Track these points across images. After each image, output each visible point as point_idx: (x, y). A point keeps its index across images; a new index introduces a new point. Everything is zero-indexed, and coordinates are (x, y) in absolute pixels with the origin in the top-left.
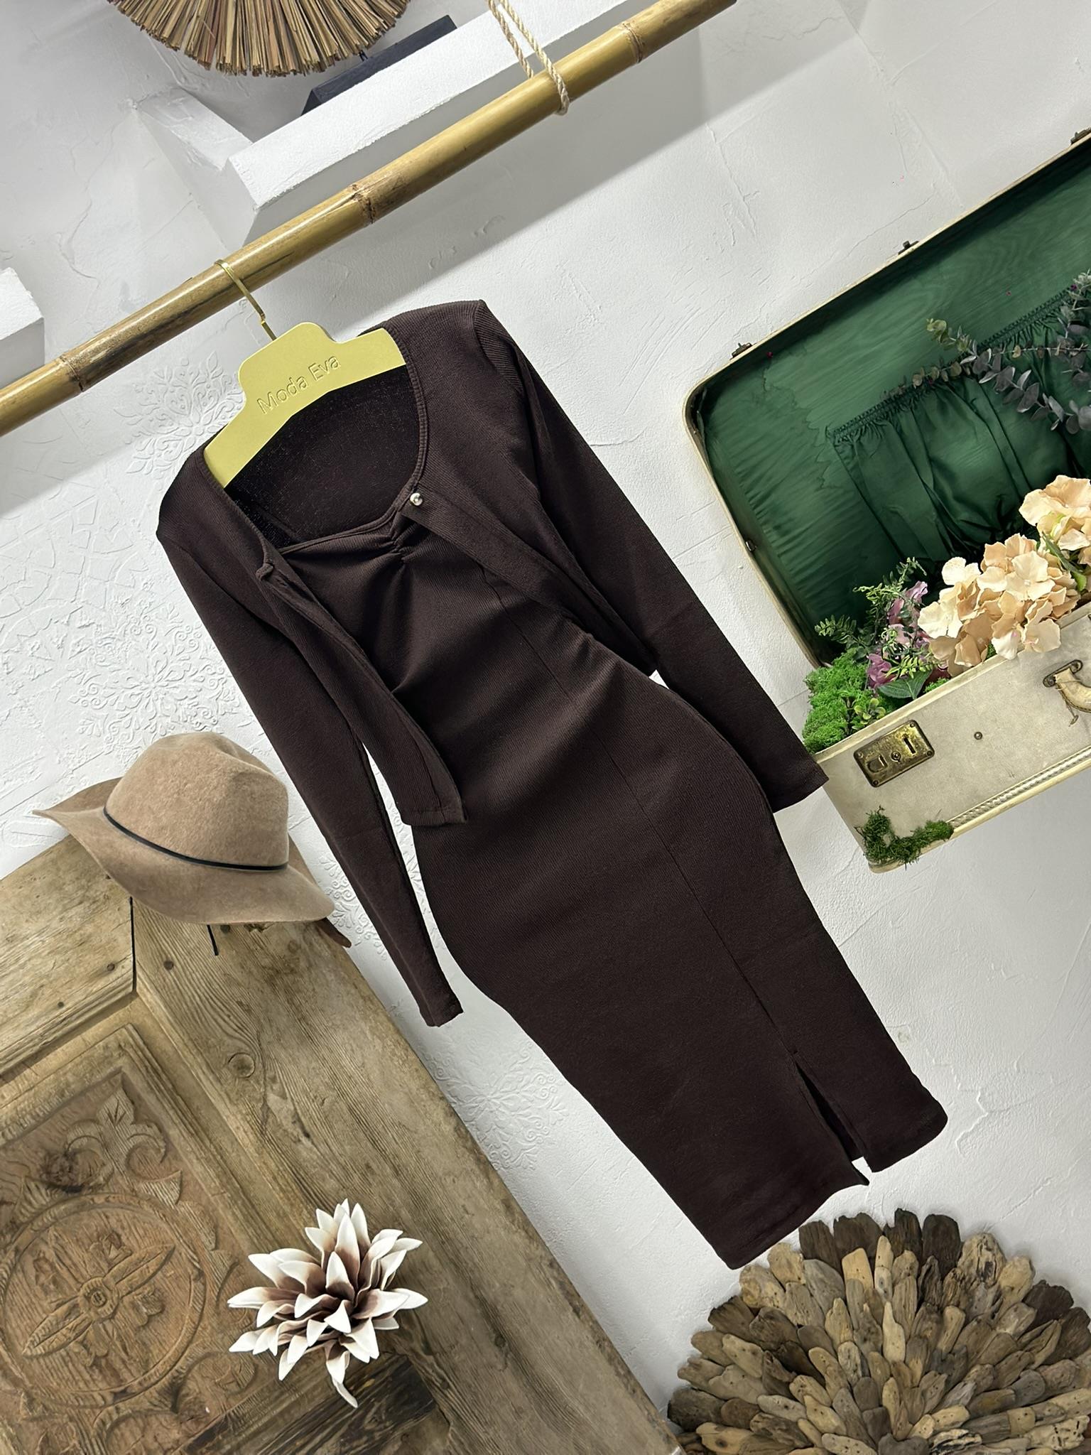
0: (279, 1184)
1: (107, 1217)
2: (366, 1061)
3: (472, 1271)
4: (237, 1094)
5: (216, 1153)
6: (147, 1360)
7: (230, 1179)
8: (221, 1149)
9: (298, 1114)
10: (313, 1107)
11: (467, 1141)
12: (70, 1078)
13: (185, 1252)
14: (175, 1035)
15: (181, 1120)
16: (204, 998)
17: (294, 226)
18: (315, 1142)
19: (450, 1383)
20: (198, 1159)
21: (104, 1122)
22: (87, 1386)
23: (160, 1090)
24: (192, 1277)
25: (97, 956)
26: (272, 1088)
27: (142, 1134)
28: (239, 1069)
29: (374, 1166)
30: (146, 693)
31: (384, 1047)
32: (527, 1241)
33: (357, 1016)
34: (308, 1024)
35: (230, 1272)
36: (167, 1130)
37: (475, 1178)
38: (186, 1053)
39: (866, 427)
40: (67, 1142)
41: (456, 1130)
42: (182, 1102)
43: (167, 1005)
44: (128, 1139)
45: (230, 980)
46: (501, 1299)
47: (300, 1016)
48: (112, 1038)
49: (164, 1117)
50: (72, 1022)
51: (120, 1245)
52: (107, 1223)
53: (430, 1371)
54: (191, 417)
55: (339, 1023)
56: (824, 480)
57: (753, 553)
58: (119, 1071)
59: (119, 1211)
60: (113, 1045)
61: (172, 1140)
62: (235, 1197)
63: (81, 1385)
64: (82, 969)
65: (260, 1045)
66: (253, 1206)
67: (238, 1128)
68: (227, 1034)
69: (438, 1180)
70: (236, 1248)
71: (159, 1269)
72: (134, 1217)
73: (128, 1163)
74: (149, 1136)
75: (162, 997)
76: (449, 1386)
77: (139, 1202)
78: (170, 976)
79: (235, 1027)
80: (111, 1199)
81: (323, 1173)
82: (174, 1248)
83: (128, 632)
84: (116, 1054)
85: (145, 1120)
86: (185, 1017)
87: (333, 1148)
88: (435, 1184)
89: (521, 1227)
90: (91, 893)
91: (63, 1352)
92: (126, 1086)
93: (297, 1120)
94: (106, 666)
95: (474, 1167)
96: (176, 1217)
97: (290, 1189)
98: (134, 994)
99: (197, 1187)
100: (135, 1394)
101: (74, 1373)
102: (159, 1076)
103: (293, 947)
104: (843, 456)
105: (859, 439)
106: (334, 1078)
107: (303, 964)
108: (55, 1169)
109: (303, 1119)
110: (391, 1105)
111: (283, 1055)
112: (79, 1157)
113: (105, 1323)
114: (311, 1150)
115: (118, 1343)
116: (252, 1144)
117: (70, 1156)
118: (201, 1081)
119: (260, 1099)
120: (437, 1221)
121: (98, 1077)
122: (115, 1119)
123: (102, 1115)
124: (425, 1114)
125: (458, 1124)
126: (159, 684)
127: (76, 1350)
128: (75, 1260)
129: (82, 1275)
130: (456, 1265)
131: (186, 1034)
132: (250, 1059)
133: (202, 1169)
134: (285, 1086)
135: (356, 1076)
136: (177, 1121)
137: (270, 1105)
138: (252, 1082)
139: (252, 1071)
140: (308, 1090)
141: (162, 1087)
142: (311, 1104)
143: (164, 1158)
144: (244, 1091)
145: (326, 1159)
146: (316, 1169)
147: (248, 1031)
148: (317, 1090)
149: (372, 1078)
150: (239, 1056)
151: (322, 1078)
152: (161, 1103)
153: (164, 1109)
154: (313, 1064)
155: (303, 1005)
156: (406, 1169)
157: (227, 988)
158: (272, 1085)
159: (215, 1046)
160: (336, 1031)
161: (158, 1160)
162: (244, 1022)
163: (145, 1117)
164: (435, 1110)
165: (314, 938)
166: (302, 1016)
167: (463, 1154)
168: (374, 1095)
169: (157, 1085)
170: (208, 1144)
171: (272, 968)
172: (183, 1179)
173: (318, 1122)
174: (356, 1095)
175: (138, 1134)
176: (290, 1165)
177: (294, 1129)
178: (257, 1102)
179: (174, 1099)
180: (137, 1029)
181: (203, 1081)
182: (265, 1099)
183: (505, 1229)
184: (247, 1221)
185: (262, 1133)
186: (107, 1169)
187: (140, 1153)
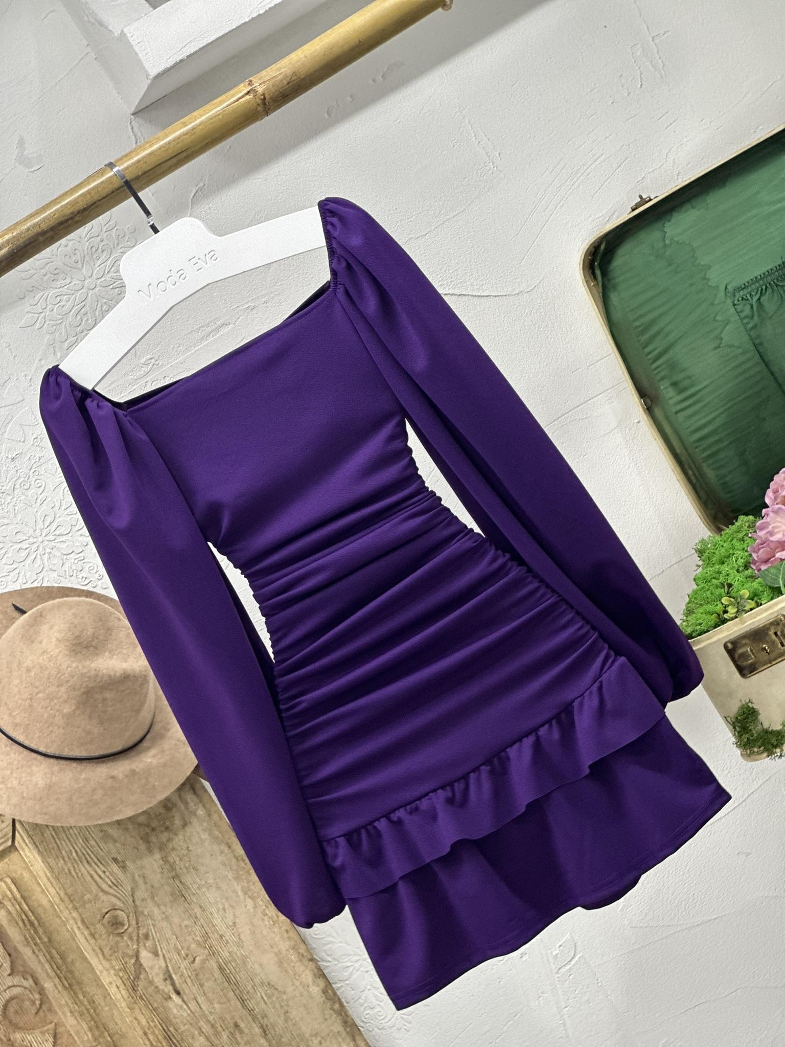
0: (149, 1040)
2: (237, 920)
4: (110, 949)
5: (89, 1007)
7: (102, 1033)
8: (94, 1002)
9: (168, 971)
10: (184, 965)
11: (335, 1002)
14: (52, 890)
15: (56, 973)
16: (80, 853)
17: (190, 123)
18: (185, 998)
20: (71, 1012)
23: (36, 944)
26: (144, 945)
27: (19, 986)
28: (113, 925)
29: (242, 1025)
31: (255, 907)
33: (230, 876)
34: (181, 882)
36: (42, 983)
37: (341, 1041)
38: (62, 908)
39: (766, 288)
41: (324, 992)
42: (57, 956)
43: (45, 859)
44: (5, 990)
45: (107, 837)
47: (173, 874)
49: (39, 970)
54: (84, 271)
55: (211, 881)
56: (722, 339)
57: (649, 410)
61: (47, 992)
65: (134, 901)
67: (111, 983)
69: (305, 1041)
73: (4, 1013)
74: (25, 988)
75: (40, 853)
79: (109, 883)
81: (192, 1030)
83: (17, 486)
85: (21, 972)
86: (62, 872)
87: (202, 1006)
92: (4, 939)
93: (168, 977)
95: (341, 1029)
98: (13, 848)
99: (71, 1040)
102: (36, 932)
103: (170, 805)
104: (743, 315)
105: (759, 299)
106: (206, 937)
107: (178, 822)
109: (174, 976)
110: (261, 965)
111: (156, 911)
116: (124, 1000)
118: (76, 935)
119: (132, 956)
124: (294, 975)
125: (326, 986)
126: (47, 538)
131: (62, 889)
132: (124, 915)
133: (75, 1022)
134: (157, 943)
135: (228, 935)
136: (52, 974)
137: (142, 961)
138: (125, 938)
139: (126, 927)
140: (180, 947)
141: (38, 941)
142: (182, 962)
143: (39, 1010)
144: (118, 947)
145: (195, 1016)
146: (187, 1027)
147: (123, 888)
148: (188, 949)
149: (242, 936)
150: (111, 912)
151: (194, 937)
152: (37, 956)
153: (40, 962)
154: (186, 923)
155: (177, 863)
156: (274, 1029)
157: (104, 845)
158: (145, 941)
159: (90, 902)
160: (208, 890)
161: (34, 1011)
162: (119, 879)
163: (21, 969)
164: (303, 971)
165: (189, 797)
166: (176, 873)
167: (331, 1015)
168: (244, 954)
169: (33, 939)
170: (81, 997)
171: (148, 826)
172: (57, 1031)
173: (188, 980)
174: (228, 954)
175: (14, 986)
176: (161, 1022)
177: (166, 986)
178: (130, 959)
179: (50, 953)
180: (14, 882)
181: (78, 936)
182: (137, 957)
185: (134, 989)
187: (16, 1003)
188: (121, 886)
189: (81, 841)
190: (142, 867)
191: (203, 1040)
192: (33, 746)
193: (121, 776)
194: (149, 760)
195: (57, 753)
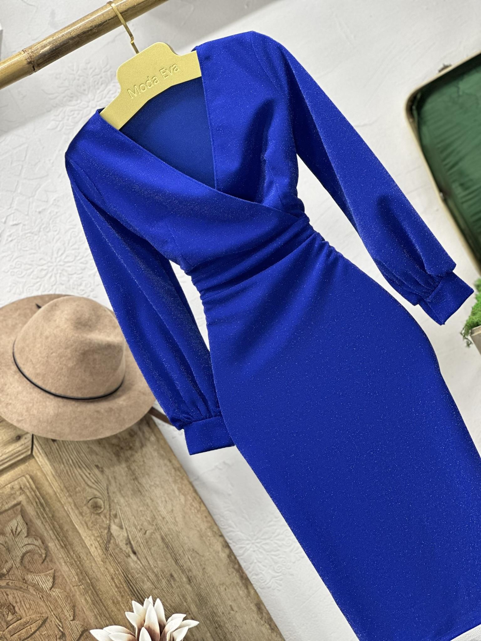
0: (115, 583)
1: (7, 595)
2: (174, 509)
4: (92, 523)
5: (76, 560)
7: (85, 577)
8: (80, 557)
9: (129, 538)
10: (139, 535)
11: (235, 564)
13: (54, 621)
14: (56, 484)
15: (56, 537)
16: (74, 461)
18: (139, 556)
20: (65, 562)
21: (8, 535)
23: (44, 518)
24: (58, 637)
25: (10, 430)
26: (114, 521)
27: (32, 544)
28: (94, 508)
29: (175, 576)
30: (51, 269)
31: (186, 500)
32: (270, 631)
33: (171, 480)
34: (139, 482)
35: (81, 635)
36: (47, 542)
37: (239, 589)
38: (62, 496)
41: (229, 556)
42: (57, 526)
43: (52, 464)
44: (23, 547)
45: (92, 451)
47: (134, 477)
48: (16, 482)
49: (45, 534)
52: (6, 598)
55: (158, 483)
57: (445, 201)
58: (19, 503)
59: (15, 592)
60: (17, 487)
61: (50, 549)
62: (87, 589)
64: (1, 438)
65: (108, 493)
66: (98, 595)
67: (91, 545)
68: (88, 485)
69: (215, 587)
70: (86, 620)
71: (38, 630)
72: (24, 596)
73: (22, 562)
74: (36, 546)
75: (48, 458)
77: (27, 587)
78: (55, 446)
79: (93, 481)
80: (10, 584)
81: (143, 577)
82: (47, 618)
83: (42, 230)
84: (18, 493)
85: (33, 536)
86: (63, 472)
87: (150, 562)
88: (214, 590)
89: (267, 622)
92: (23, 513)
93: (129, 543)
94: (27, 251)
95: (239, 581)
96: (50, 599)
97: (122, 586)
98: (31, 456)
99: (64, 581)
102: (44, 510)
103: (133, 433)
106: (154, 518)
107: (138, 444)
109: (132, 542)
110: (188, 537)
111: (122, 500)
116: (100, 556)
118: (70, 513)
119: (106, 528)
120: (214, 614)
121: (7, 507)
122: (15, 534)
123: (8, 530)
124: (210, 544)
125: (230, 553)
126: (59, 263)
131: (62, 483)
132: (102, 502)
133: (68, 569)
134: (122, 521)
135: (168, 518)
136: (54, 537)
137: (112, 532)
138: (102, 517)
139: (102, 510)
140: (136, 523)
141: (45, 516)
142: (138, 533)
143: (44, 561)
144: (97, 522)
145: (145, 569)
146: (139, 575)
147: (101, 484)
148: (142, 525)
149: (177, 519)
150: (94, 499)
151: (146, 518)
152: (45, 526)
153: (46, 529)
154: (141, 508)
155: (137, 470)
156: (196, 579)
157: (89, 456)
158: (114, 519)
159: (80, 492)
160: (156, 488)
161: (40, 562)
162: (99, 478)
163: (34, 534)
164: (216, 543)
165: (146, 429)
166: (135, 477)
167: (233, 572)
168: (178, 530)
169: (42, 514)
170: (72, 553)
171: (118, 446)
172: (56, 575)
173: (142, 545)
174: (167, 530)
175: (29, 544)
176: (123, 571)
177: (127, 548)
178: (104, 530)
179: (53, 524)
180: (32, 477)
181: (72, 514)
182: (109, 528)
183: (256, 622)
184: (94, 604)
185: (107, 549)
186: (8, 565)
187: (29, 556)
188: (100, 483)
189: (75, 453)
190: (114, 472)
191: (150, 584)
192: (47, 389)
193: (102, 411)
194: (121, 403)
195: (62, 394)
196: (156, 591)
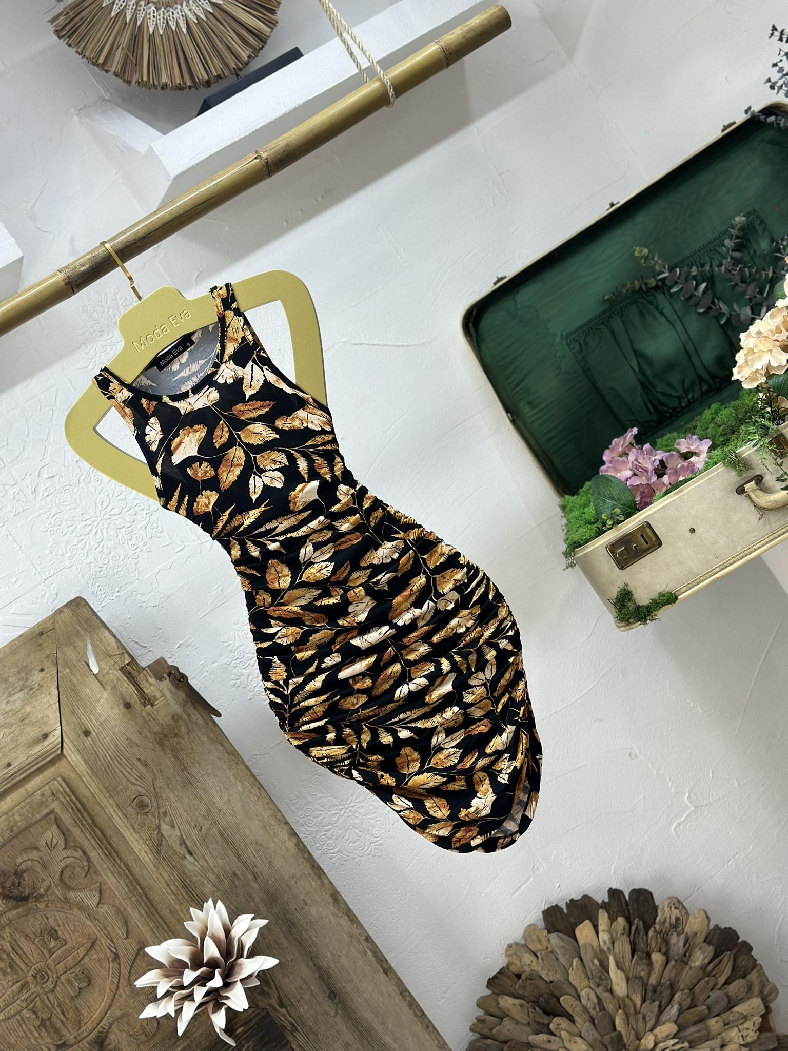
0: (171, 889)
1: (47, 918)
2: (231, 798)
3: (310, 946)
4: (139, 825)
5: (124, 868)
6: (80, 1021)
7: (136, 887)
8: (128, 865)
9: (183, 838)
10: (194, 833)
11: (304, 853)
12: (18, 818)
13: (104, 941)
14: (93, 785)
15: (99, 845)
16: (112, 756)
18: (196, 857)
19: (299, 1028)
20: (112, 873)
21: (43, 849)
22: (37, 1042)
23: (83, 825)
24: (110, 959)
25: (35, 729)
26: (164, 820)
27: (71, 857)
28: (140, 807)
29: (238, 873)
31: (243, 788)
32: (349, 923)
33: (224, 766)
34: (188, 773)
35: (137, 954)
36: (89, 853)
37: (311, 880)
38: (101, 797)
39: (589, 332)
40: (16, 865)
41: (297, 846)
42: (99, 833)
43: (86, 762)
44: (61, 861)
45: (131, 743)
46: (332, 965)
47: (183, 767)
48: (47, 787)
49: (86, 844)
50: (17, 777)
51: (57, 938)
52: (47, 923)
53: (284, 1020)
55: (210, 771)
56: (561, 369)
57: (514, 421)
58: (52, 812)
59: (56, 914)
60: (49, 793)
61: (93, 860)
62: (140, 900)
63: (33, 1040)
64: (24, 738)
65: (154, 789)
66: (153, 906)
67: (140, 850)
69: (285, 882)
70: (142, 936)
71: (86, 954)
72: (67, 917)
73: (61, 878)
74: (76, 858)
75: (83, 757)
76: (297, 1030)
77: (70, 907)
78: (88, 741)
79: (136, 777)
80: (50, 905)
81: (203, 880)
82: (96, 940)
84: (50, 800)
85: (73, 847)
86: (100, 769)
87: (209, 862)
88: (283, 885)
89: (345, 913)
90: (29, 683)
91: (18, 1017)
92: (58, 823)
93: (183, 842)
95: (310, 871)
96: (97, 917)
97: (179, 892)
98: (62, 755)
99: (112, 894)
100: (71, 1046)
101: (27, 1031)
102: (83, 816)
103: (177, 718)
104: (574, 351)
105: (585, 340)
106: (209, 812)
107: (184, 730)
108: (8, 884)
109: (187, 841)
110: (250, 830)
111: (171, 795)
112: (25, 875)
113: (48, 994)
114: (193, 864)
115: (58, 1010)
116: (151, 861)
117: (19, 874)
118: (112, 816)
119: (155, 829)
120: (285, 911)
121: (38, 817)
122: (50, 846)
123: (42, 843)
124: (274, 835)
125: (298, 841)
127: (28, 1016)
128: (25, 951)
129: (30, 961)
130: (300, 943)
131: (101, 783)
132: (148, 800)
133: (115, 881)
134: (173, 818)
135: (225, 809)
136: (96, 846)
137: (163, 832)
138: (149, 816)
139: (149, 808)
140: (190, 820)
141: (85, 822)
142: (192, 831)
144: (145, 824)
145: (204, 870)
146: (198, 878)
147: (146, 780)
148: (196, 820)
149: (235, 810)
150: (139, 798)
151: (200, 812)
152: (84, 834)
153: (86, 838)
154: (193, 802)
155: (185, 759)
156: (262, 875)
157: (129, 749)
158: (164, 818)
159: (122, 791)
160: (208, 777)
161: (83, 875)
162: (143, 774)
163: (72, 844)
164: (281, 832)
165: (191, 711)
167: (303, 862)
168: (237, 822)
169: (81, 821)
170: (119, 862)
171: (162, 733)
172: (102, 888)
173: (198, 844)
174: (225, 823)
176: (179, 875)
177: (181, 849)
178: (154, 831)
179: (93, 830)
180: (64, 780)
181: (115, 816)
182: (159, 829)
183: (333, 915)
184: (149, 917)
185: (158, 853)
186: (46, 883)
187: (70, 870)
188: (144, 778)
189: (113, 747)
190: (159, 764)
191: (210, 885)
196: (218, 894)
